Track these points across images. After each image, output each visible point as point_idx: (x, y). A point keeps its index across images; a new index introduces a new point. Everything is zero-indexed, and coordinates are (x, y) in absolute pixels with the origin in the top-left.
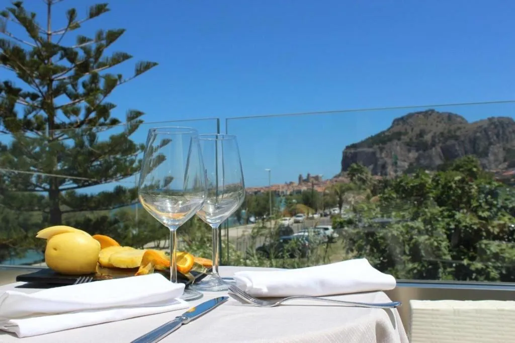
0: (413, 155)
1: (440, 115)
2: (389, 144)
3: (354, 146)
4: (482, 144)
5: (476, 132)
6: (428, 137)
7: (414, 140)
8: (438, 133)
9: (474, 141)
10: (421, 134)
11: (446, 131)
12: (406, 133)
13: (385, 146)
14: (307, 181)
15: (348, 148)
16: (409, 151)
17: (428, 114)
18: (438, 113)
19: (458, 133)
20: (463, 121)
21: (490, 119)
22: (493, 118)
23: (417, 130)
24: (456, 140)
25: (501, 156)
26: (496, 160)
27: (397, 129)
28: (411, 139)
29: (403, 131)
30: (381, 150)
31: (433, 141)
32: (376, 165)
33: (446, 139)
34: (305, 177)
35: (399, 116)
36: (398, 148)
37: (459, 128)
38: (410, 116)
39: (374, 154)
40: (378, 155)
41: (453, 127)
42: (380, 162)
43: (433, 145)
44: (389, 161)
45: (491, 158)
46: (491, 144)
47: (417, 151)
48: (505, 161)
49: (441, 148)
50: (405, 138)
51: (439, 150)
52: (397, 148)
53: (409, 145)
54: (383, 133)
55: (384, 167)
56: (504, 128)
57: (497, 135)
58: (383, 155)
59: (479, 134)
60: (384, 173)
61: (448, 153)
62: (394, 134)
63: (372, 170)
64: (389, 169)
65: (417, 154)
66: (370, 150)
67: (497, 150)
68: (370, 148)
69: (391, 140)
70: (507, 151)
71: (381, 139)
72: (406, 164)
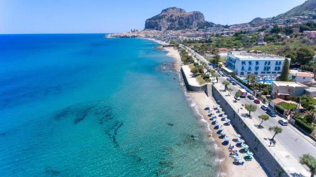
0: (169, 23)
1: (177, 9)
2: (162, 19)
3: (149, 19)
4: (191, 20)
5: (189, 16)
6: (174, 17)
7: (170, 18)
8: (177, 16)
9: (188, 20)
10: (171, 16)
11: (179, 16)
12: (166, 16)
13: (161, 20)
14: (134, 31)
15: (147, 20)
16: (168, 22)
17: (173, 8)
18: (177, 8)
19: (183, 17)
20: (185, 12)
21: (194, 12)
22: (194, 11)
23: (170, 14)
24: (183, 19)
25: (196, 25)
26: (195, 26)
27: (163, 14)
28: (168, 18)
29: (166, 15)
30: (160, 21)
31: (176, 19)
32: (157, 26)
33: (180, 19)
34: (133, 30)
35: (164, 9)
36: (165, 21)
37: (184, 15)
38: (168, 9)
39: (157, 23)
40: (158, 23)
41: (182, 14)
42: (159, 26)
43: (176, 20)
44: (162, 26)
45: (193, 25)
46: (193, 20)
47: (170, 22)
48: (197, 26)
49: (178, 21)
50: (166, 17)
51: (177, 22)
53: (168, 20)
54: (159, 15)
55: (160, 28)
56: (197, 15)
57: (195, 18)
58: (160, 24)
59: (190, 17)
60: (160, 30)
61: (180, 24)
62: (162, 15)
63: (156, 29)
64: (162, 28)
65: (170, 23)
66: (155, 21)
67: (195, 23)
68: (155, 20)
69: (162, 18)
70: (198, 23)
71: (159, 17)
72: (167, 27)
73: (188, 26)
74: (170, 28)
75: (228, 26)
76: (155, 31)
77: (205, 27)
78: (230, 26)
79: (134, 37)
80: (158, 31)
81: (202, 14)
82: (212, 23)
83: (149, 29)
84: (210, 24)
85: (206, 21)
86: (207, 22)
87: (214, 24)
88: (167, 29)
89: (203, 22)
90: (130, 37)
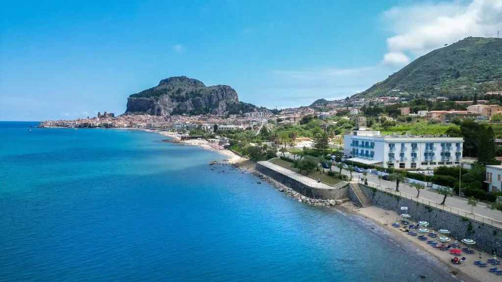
0: (175, 104)
1: (189, 80)
2: (161, 96)
3: (136, 95)
4: (215, 100)
5: (211, 93)
6: (183, 94)
7: (176, 95)
8: (189, 92)
9: (210, 98)
10: (179, 91)
11: (194, 91)
12: (170, 90)
13: (159, 98)
14: (104, 116)
15: (131, 96)
16: (173, 101)
17: (182, 79)
18: (188, 78)
19: (201, 93)
20: (203, 85)
21: (219, 86)
23: (176, 89)
24: (201, 96)
25: (225, 107)
26: (222, 110)
27: (163, 87)
28: (173, 94)
29: (168, 88)
30: (157, 99)
31: (187, 96)
32: (153, 108)
33: (195, 96)
34: (102, 114)
37: (201, 90)
38: (171, 79)
39: (151, 102)
40: (155, 103)
41: (198, 89)
42: (156, 108)
43: (187, 99)
44: (162, 106)
45: (220, 108)
46: (219, 100)
47: (178, 101)
48: (227, 110)
50: (170, 93)
51: (191, 102)
52: (166, 99)
53: (173, 98)
54: (155, 88)
55: (159, 110)
56: (225, 91)
57: (223, 95)
58: (158, 103)
59: (213, 94)
60: (159, 114)
61: (196, 104)
62: (162, 90)
63: (151, 112)
64: (162, 111)
65: (177, 104)
66: (149, 99)
67: (222, 104)
68: (149, 97)
69: (161, 94)
70: (228, 104)
71: (155, 93)
72: (172, 109)
73: (210, 109)
74: (177, 112)
75: (277, 110)
76: (149, 116)
77: (241, 112)
78: (280, 111)
79: (107, 126)
80: (155, 117)
81: (233, 91)
82: (251, 105)
83: (136, 113)
84: (248, 107)
85: (241, 102)
86: (242, 104)
87: (255, 106)
88: (172, 114)
89: (237, 103)
90: (96, 127)
